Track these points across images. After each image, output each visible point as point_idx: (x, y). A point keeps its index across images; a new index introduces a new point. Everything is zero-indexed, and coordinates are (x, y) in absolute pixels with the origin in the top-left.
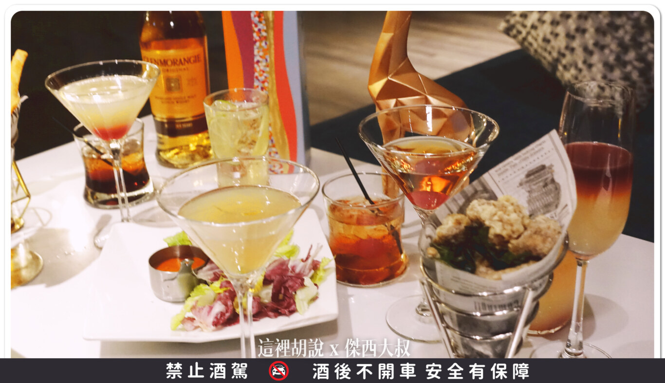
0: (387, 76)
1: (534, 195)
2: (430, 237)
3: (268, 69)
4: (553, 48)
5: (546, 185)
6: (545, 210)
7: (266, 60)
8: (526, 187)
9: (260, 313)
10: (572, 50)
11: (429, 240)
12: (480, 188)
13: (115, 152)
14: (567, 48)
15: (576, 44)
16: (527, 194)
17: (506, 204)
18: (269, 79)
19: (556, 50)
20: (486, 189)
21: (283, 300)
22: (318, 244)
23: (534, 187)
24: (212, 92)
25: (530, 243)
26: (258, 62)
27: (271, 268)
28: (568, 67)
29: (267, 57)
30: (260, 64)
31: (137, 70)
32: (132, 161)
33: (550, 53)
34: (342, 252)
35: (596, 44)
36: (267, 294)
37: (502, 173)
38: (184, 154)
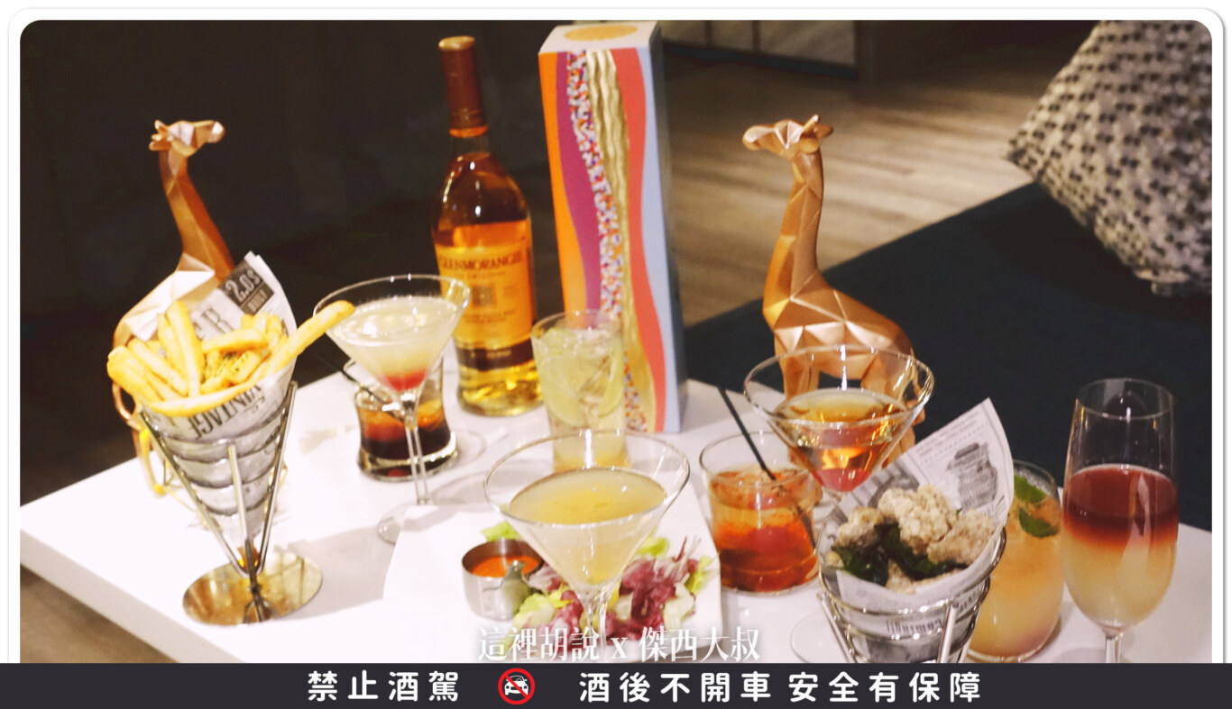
0: (789, 295)
1: (967, 481)
2: (833, 536)
3: (621, 275)
4: (1086, 189)
5: (980, 469)
6: (980, 500)
7: (619, 262)
8: (957, 471)
9: (617, 630)
10: (1117, 193)
11: (832, 542)
12: (897, 473)
13: (408, 405)
14: (1108, 190)
15: (1122, 184)
16: (957, 481)
17: (927, 496)
18: (624, 289)
19: (1092, 193)
20: (904, 474)
21: (647, 616)
22: (695, 538)
23: (966, 472)
24: (542, 317)
25: (953, 547)
26: (606, 265)
27: (630, 571)
28: (1112, 220)
29: (620, 257)
30: (609, 268)
31: (433, 289)
32: (427, 411)
33: (1082, 197)
34: (731, 547)
35: (1154, 185)
36: (625, 608)
37: (925, 453)
38: (497, 394)
